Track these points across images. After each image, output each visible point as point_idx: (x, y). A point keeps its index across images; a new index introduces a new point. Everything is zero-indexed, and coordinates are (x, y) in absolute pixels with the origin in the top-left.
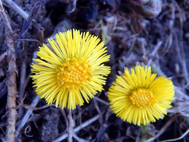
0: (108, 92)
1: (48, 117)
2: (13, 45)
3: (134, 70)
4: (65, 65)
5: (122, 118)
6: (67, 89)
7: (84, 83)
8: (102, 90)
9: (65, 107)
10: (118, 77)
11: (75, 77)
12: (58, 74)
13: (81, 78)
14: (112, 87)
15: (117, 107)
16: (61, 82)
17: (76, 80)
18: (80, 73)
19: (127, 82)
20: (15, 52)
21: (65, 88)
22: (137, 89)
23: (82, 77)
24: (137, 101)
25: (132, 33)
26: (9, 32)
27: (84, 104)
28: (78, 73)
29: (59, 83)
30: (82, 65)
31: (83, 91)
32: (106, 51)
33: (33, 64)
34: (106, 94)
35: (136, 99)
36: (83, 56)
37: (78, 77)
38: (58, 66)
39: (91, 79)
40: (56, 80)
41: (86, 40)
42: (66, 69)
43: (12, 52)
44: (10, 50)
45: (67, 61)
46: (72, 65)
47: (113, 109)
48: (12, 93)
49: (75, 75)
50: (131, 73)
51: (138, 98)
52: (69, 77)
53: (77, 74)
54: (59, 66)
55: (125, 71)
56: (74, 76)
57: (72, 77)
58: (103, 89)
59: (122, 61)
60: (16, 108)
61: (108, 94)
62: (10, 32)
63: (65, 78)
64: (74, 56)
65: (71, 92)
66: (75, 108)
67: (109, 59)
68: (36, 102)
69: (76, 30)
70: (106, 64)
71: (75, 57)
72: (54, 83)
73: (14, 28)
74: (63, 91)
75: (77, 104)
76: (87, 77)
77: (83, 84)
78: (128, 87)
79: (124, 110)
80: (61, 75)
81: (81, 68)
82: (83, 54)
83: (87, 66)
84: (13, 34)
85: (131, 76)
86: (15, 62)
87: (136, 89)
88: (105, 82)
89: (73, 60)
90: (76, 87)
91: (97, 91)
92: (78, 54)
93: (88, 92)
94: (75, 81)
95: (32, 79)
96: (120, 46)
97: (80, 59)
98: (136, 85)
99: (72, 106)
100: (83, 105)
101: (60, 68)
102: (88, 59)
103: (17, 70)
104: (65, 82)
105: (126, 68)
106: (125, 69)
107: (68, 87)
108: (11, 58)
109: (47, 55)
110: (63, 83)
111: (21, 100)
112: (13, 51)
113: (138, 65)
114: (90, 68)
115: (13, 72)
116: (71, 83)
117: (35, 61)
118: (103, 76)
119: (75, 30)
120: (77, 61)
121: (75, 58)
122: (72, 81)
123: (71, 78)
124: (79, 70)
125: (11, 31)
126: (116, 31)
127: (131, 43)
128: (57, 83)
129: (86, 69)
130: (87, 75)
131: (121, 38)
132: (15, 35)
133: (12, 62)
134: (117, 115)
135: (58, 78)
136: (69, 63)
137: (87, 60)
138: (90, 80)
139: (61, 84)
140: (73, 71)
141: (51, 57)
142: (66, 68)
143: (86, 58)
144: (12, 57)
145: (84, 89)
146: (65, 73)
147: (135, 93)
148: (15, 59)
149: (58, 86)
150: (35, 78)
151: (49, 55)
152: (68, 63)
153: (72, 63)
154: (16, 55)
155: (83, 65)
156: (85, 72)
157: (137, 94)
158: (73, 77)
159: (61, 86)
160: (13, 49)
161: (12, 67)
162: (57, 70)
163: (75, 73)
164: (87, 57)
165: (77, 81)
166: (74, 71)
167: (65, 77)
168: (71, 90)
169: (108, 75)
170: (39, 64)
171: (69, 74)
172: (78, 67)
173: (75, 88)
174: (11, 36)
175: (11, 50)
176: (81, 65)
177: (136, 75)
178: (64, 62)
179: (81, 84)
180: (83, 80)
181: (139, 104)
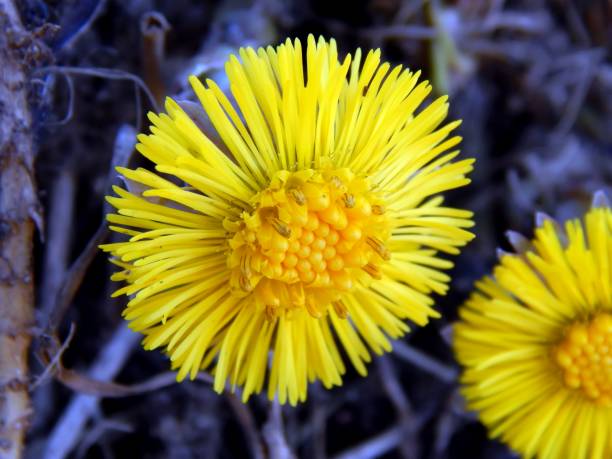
0: (458, 327)
1: (168, 427)
2: (22, 94)
3: (580, 232)
4: (266, 201)
5: (516, 444)
6: (269, 312)
7: (348, 284)
8: (431, 319)
9: (258, 391)
10: (508, 259)
11: (307, 259)
12: (234, 243)
13: (339, 264)
14: (476, 301)
15: (497, 398)
16: (244, 280)
17: (314, 269)
18: (335, 238)
19: (544, 281)
20: (33, 125)
21: (259, 307)
22: (591, 317)
23: (343, 256)
24: (587, 374)
25: (574, 43)
26: (7, 35)
27: (344, 377)
28: (325, 239)
29: (234, 282)
30: (346, 203)
31: (345, 322)
32: (457, 140)
33: (117, 189)
34: (445, 332)
35: (583, 362)
36: (350, 161)
37: (324, 259)
38: (233, 205)
39: (383, 266)
40: (223, 265)
41: (365, 90)
42: (270, 219)
43: (20, 128)
44: (7, 119)
45: (274, 183)
46: (300, 203)
47: (478, 406)
48: (14, 319)
49: (311, 246)
50: (564, 244)
51: (596, 357)
52: (281, 257)
53: (322, 244)
54: (238, 207)
55: (540, 232)
56: (306, 251)
57: (296, 254)
58: (436, 315)
59: (523, 174)
60: (26, 388)
61: (454, 335)
62: (13, 33)
63: (266, 262)
64: (308, 160)
65: (289, 323)
66: (303, 398)
67: (467, 176)
68: (115, 354)
69: (321, 38)
70: (453, 198)
71: (312, 167)
72: (212, 280)
73: (29, 15)
74: (252, 316)
75: (313, 379)
76: (365, 257)
77: (345, 290)
78: (548, 308)
79: (528, 412)
80: (244, 247)
81: (338, 217)
82: (348, 151)
83: (367, 209)
84: (27, 44)
85: (565, 258)
86: (29, 172)
87: (586, 317)
88: (446, 278)
89: (305, 180)
90: (312, 301)
91: (407, 321)
92: (327, 152)
93: (363, 325)
94: (310, 275)
95: (112, 260)
96: (515, 104)
97: (336, 177)
98: (585, 298)
99: (290, 388)
100: (339, 382)
101: (245, 215)
102: (370, 177)
103: (37, 209)
104: (264, 280)
105: (543, 220)
106: (538, 221)
107: (276, 302)
108: (12, 154)
109: (185, 156)
110: (254, 282)
111: (51, 351)
112: (21, 122)
113: (601, 205)
114: (380, 219)
115: (21, 220)
116: (288, 286)
117: (129, 180)
118: (433, 252)
119: (317, 41)
120: (322, 185)
121: (311, 172)
122: (294, 274)
123: (293, 260)
124: (331, 227)
125: (18, 28)
126: (498, 34)
127: (570, 90)
128: (226, 283)
129: (360, 224)
130: (366, 251)
131: (522, 68)
132: (36, 48)
133: (18, 171)
134: (494, 434)
135: (232, 260)
136: (286, 192)
137: (369, 182)
138: (380, 273)
139: (243, 289)
140: (300, 231)
141: (205, 161)
142: (270, 214)
143: (365, 170)
144: (16, 151)
145: (350, 312)
146: (265, 239)
147: (580, 337)
148: (30, 161)
149: (228, 294)
150: (125, 258)
151: (195, 153)
152: (282, 192)
153: (301, 196)
154: (34, 140)
155: (347, 206)
156: (357, 234)
157: (590, 340)
158: (299, 258)
159: (242, 294)
160: (22, 114)
161: (16, 196)
162: (226, 223)
163: (310, 238)
164: (370, 164)
165: (318, 277)
166: (304, 229)
167: (264, 258)
168: (290, 315)
169: (459, 248)
170: (148, 193)
171: (284, 244)
172: (328, 210)
173: (308, 305)
174: (17, 51)
175: (13, 115)
176: (337, 201)
177: (589, 254)
178: (262, 188)
179: (337, 288)
180: (347, 270)
181: (598, 385)
